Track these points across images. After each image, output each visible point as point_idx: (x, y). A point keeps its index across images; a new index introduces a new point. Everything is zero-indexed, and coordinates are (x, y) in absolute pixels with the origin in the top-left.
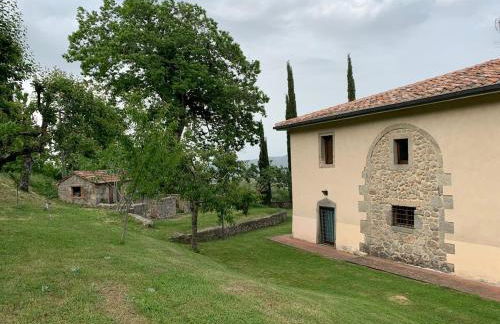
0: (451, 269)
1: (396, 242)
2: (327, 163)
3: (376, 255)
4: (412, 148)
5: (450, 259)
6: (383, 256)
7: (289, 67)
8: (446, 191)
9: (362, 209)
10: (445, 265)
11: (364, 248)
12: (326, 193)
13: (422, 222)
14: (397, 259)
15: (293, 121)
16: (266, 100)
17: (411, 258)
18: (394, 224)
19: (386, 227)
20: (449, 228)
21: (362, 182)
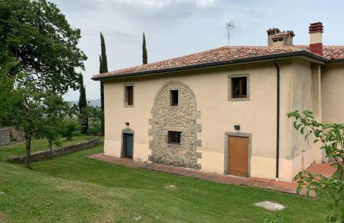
0: (199, 167)
1: (170, 154)
2: (129, 104)
3: (158, 162)
4: (180, 96)
5: (199, 161)
6: (162, 163)
7: (102, 36)
8: (198, 121)
9: (150, 134)
10: (196, 165)
11: (151, 158)
12: (128, 124)
13: (185, 140)
14: (171, 164)
15: (106, 74)
16: (85, 58)
17: (178, 163)
18: (169, 143)
19: (164, 144)
20: (199, 143)
21: (151, 116)
